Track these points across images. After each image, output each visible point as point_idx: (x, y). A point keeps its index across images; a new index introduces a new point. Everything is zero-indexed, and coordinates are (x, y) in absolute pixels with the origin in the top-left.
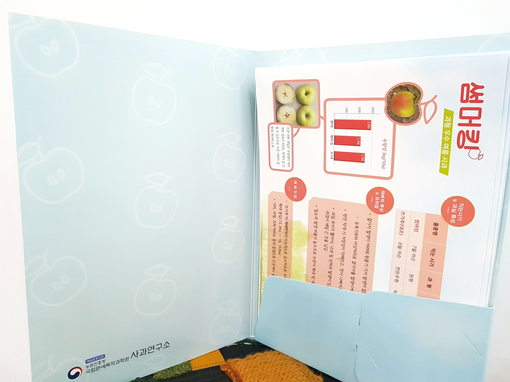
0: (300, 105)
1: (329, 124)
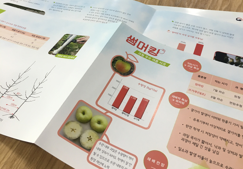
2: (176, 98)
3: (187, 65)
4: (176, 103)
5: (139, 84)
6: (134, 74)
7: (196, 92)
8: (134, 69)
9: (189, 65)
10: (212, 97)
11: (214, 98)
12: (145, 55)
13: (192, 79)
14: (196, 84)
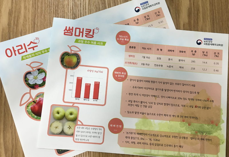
0: (64, 118)
1: (77, 101)
2: (118, 73)
3: (119, 39)
4: (119, 77)
5: (88, 71)
6: (81, 63)
7: (130, 63)
8: (80, 59)
9: (121, 38)
10: (142, 64)
11: (144, 65)
12: (84, 40)
13: (125, 52)
14: (130, 56)
